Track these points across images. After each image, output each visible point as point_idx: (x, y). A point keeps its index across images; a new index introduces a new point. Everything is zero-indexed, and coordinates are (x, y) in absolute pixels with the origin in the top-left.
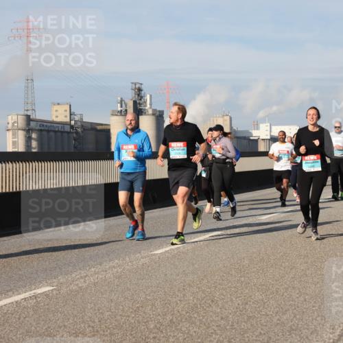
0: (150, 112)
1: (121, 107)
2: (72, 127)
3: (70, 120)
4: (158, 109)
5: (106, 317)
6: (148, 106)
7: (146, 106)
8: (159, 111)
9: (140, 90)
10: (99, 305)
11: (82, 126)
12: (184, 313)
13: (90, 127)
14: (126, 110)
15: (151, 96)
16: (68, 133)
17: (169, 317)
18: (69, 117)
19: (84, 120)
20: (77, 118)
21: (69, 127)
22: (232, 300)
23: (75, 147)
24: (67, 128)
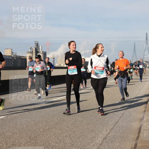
0: (41, 52)
1: (31, 50)
2: (12, 57)
3: (12, 55)
4: (44, 51)
5: (24, 127)
6: (41, 50)
7: (40, 50)
8: (45, 52)
9: (38, 44)
10: (22, 123)
11: (16, 57)
12: (53, 125)
13: (19, 57)
14: (33, 52)
15: (42, 46)
16: (11, 60)
17: (48, 127)
18: (11, 54)
19: (17, 55)
20: (14, 54)
21: (11, 57)
22: (70, 120)
23: (13, 65)
24: (11, 58)
